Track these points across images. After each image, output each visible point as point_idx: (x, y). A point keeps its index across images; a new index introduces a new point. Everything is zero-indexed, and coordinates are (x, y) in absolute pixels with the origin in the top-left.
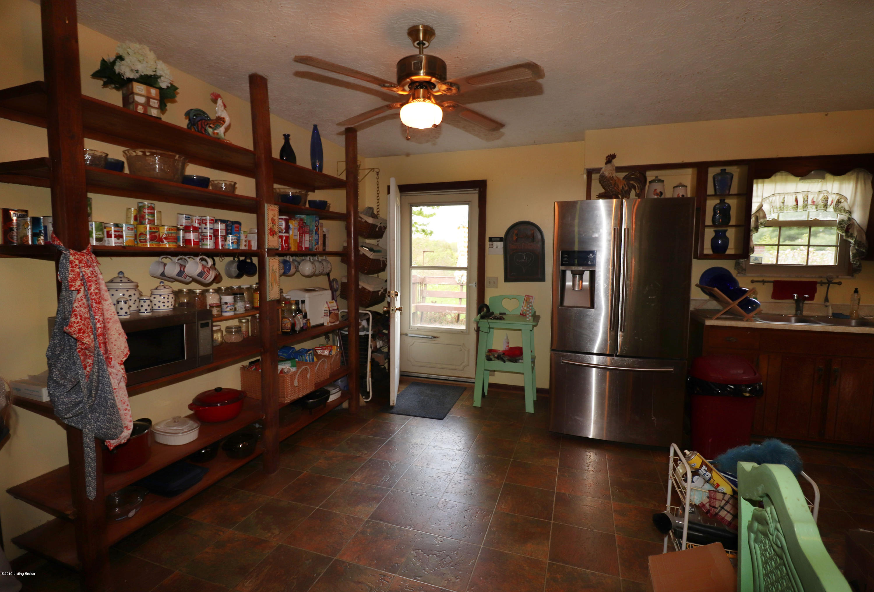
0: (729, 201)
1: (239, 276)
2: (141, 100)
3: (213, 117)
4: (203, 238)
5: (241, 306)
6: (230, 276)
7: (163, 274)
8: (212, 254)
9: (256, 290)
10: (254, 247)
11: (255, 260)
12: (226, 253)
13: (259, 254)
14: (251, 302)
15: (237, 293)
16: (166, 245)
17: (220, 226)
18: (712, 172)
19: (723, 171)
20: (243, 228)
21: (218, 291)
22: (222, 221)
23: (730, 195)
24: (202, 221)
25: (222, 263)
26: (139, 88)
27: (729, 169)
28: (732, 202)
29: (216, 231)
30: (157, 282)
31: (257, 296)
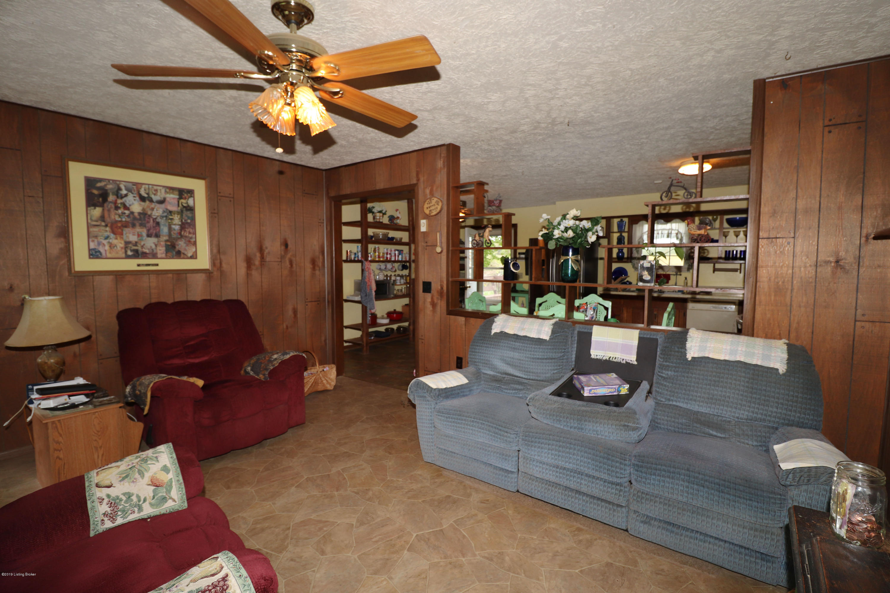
0: (624, 234)
1: (402, 270)
2: (378, 218)
3: (396, 217)
4: (391, 256)
5: (403, 281)
6: (399, 270)
7: (380, 269)
8: (395, 261)
9: (408, 276)
10: (408, 259)
11: (408, 264)
12: (398, 261)
13: (409, 262)
14: (406, 280)
15: (402, 276)
16: (381, 259)
17: (397, 252)
18: (616, 221)
19: (622, 220)
20: (404, 252)
21: (395, 275)
22: (398, 250)
23: (624, 232)
24: (391, 251)
25: (396, 265)
26: (378, 214)
27: (624, 219)
28: (625, 235)
29: (395, 254)
30: (379, 271)
31: (408, 278)
